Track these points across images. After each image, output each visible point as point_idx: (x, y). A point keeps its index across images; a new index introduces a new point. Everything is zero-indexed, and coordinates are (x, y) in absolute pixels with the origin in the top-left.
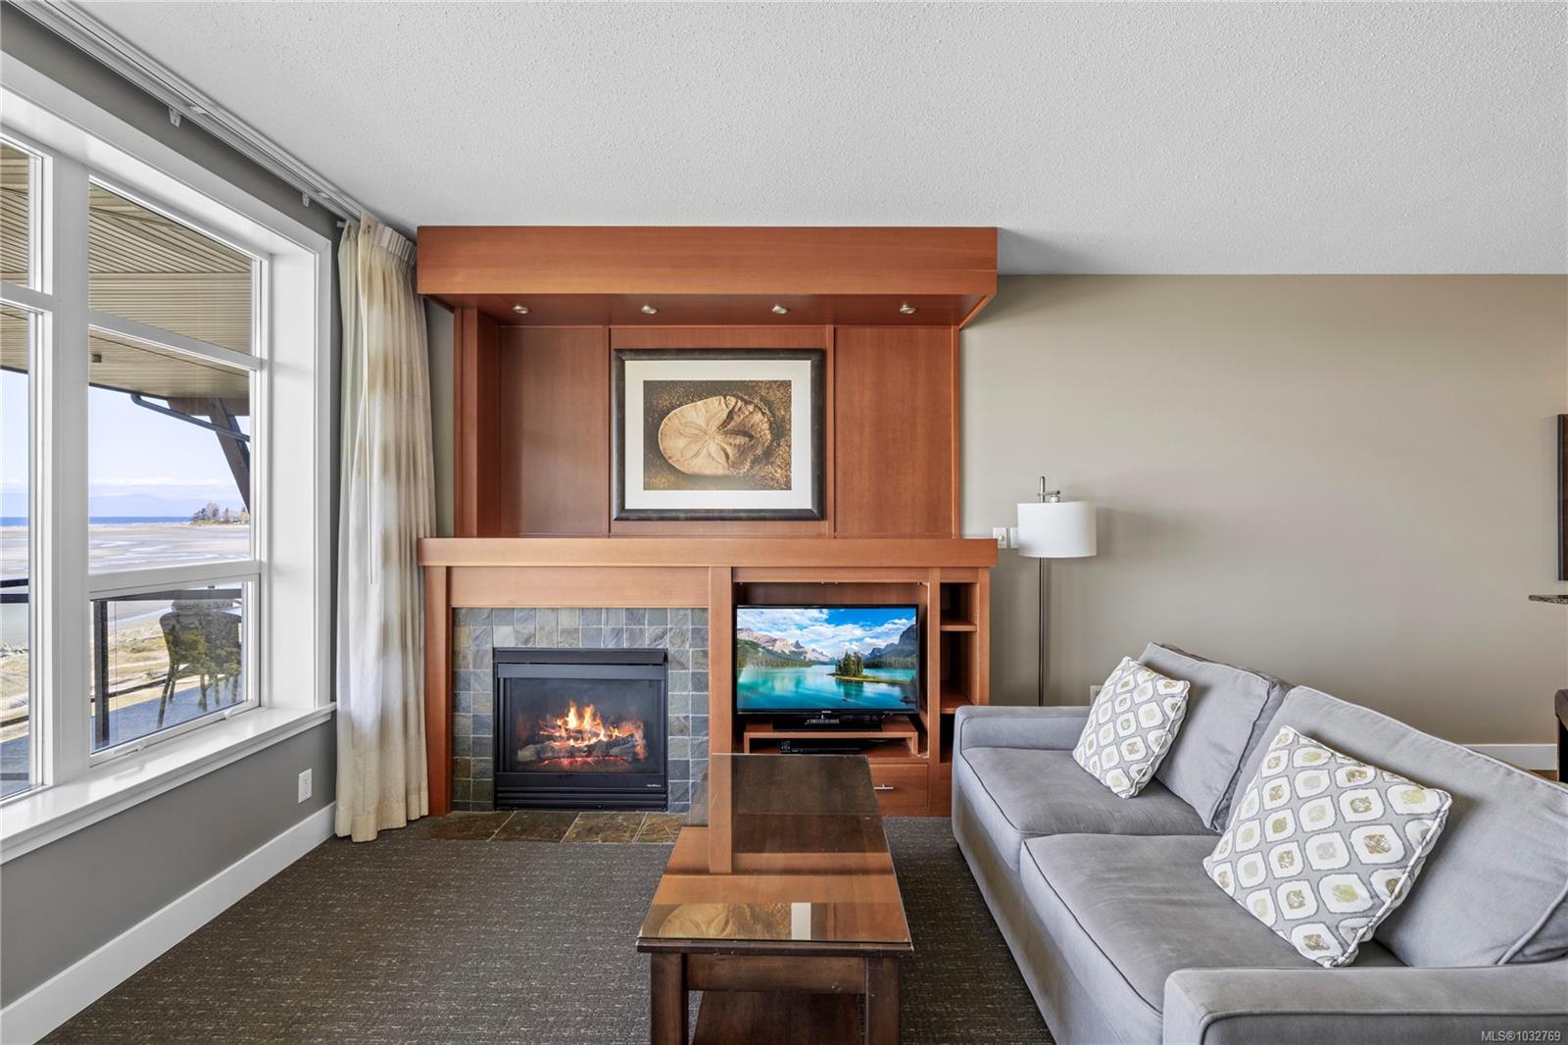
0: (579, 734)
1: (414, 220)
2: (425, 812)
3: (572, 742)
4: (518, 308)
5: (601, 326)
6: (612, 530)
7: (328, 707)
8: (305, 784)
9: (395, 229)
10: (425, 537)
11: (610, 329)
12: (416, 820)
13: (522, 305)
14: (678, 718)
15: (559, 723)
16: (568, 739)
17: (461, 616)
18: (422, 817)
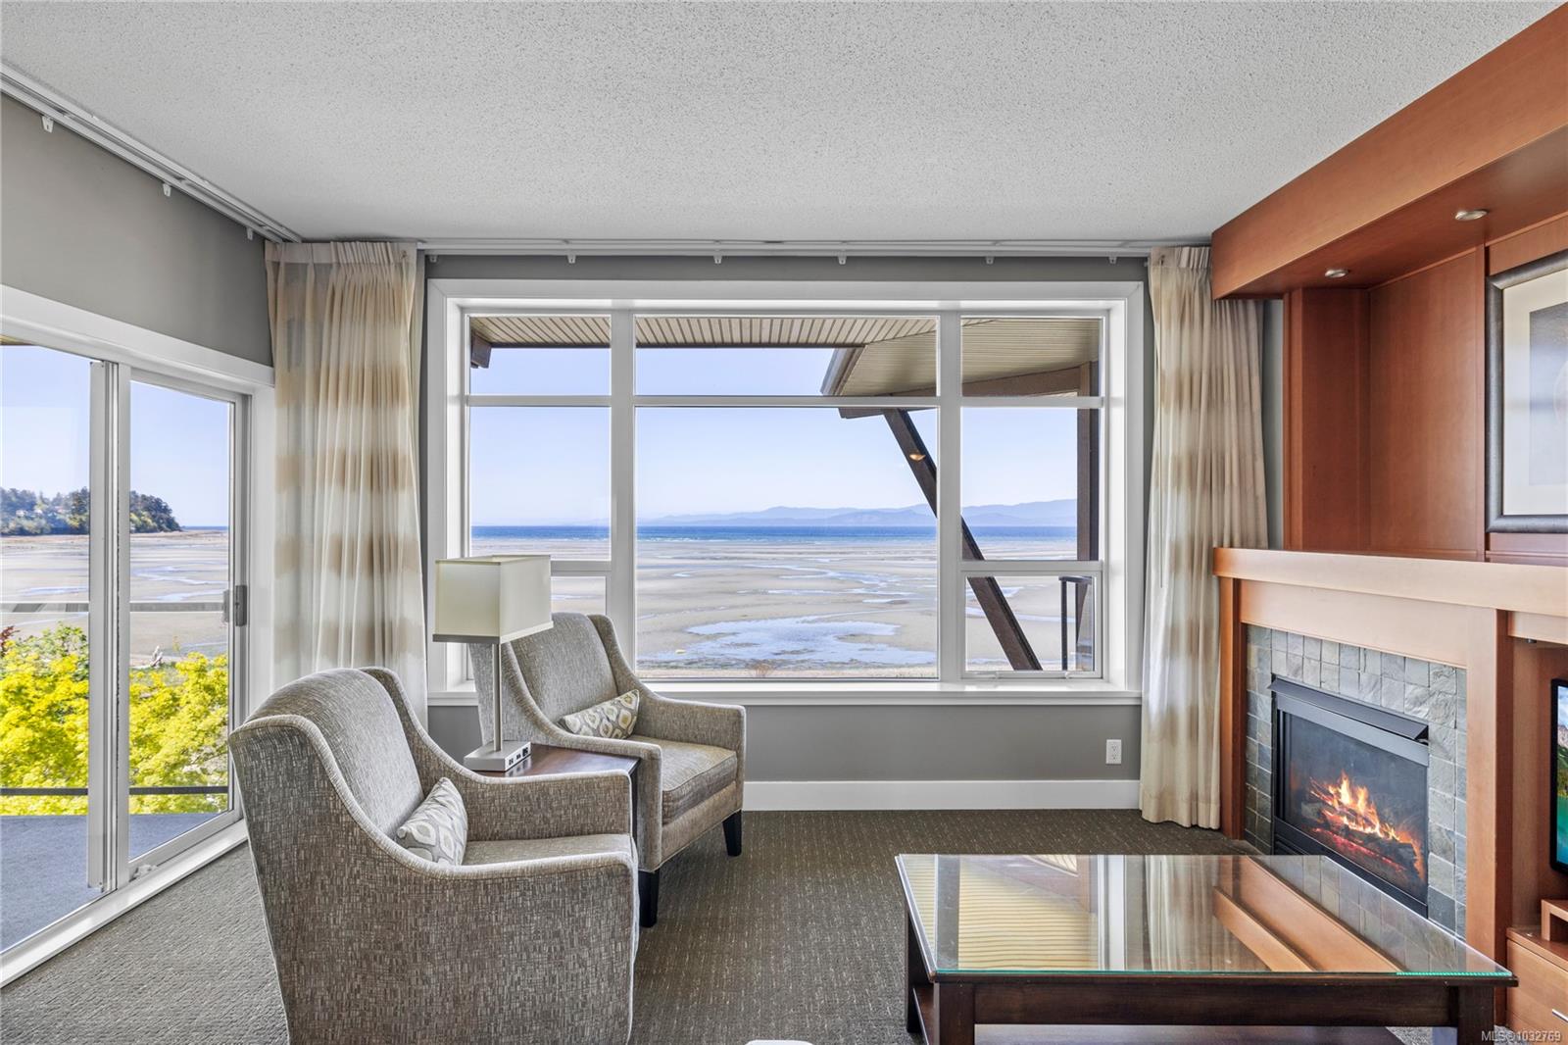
0: (1353, 815)
1: (1207, 228)
2: (1214, 825)
3: (1345, 820)
4: (1329, 273)
5: (1474, 249)
6: (1492, 547)
7: (1134, 692)
8: (1114, 750)
9: (1191, 246)
10: (1231, 546)
11: (1487, 250)
12: (1203, 829)
13: (1334, 267)
14: (1440, 829)
15: (1332, 790)
16: (1342, 814)
17: (1253, 634)
18: (1210, 829)
